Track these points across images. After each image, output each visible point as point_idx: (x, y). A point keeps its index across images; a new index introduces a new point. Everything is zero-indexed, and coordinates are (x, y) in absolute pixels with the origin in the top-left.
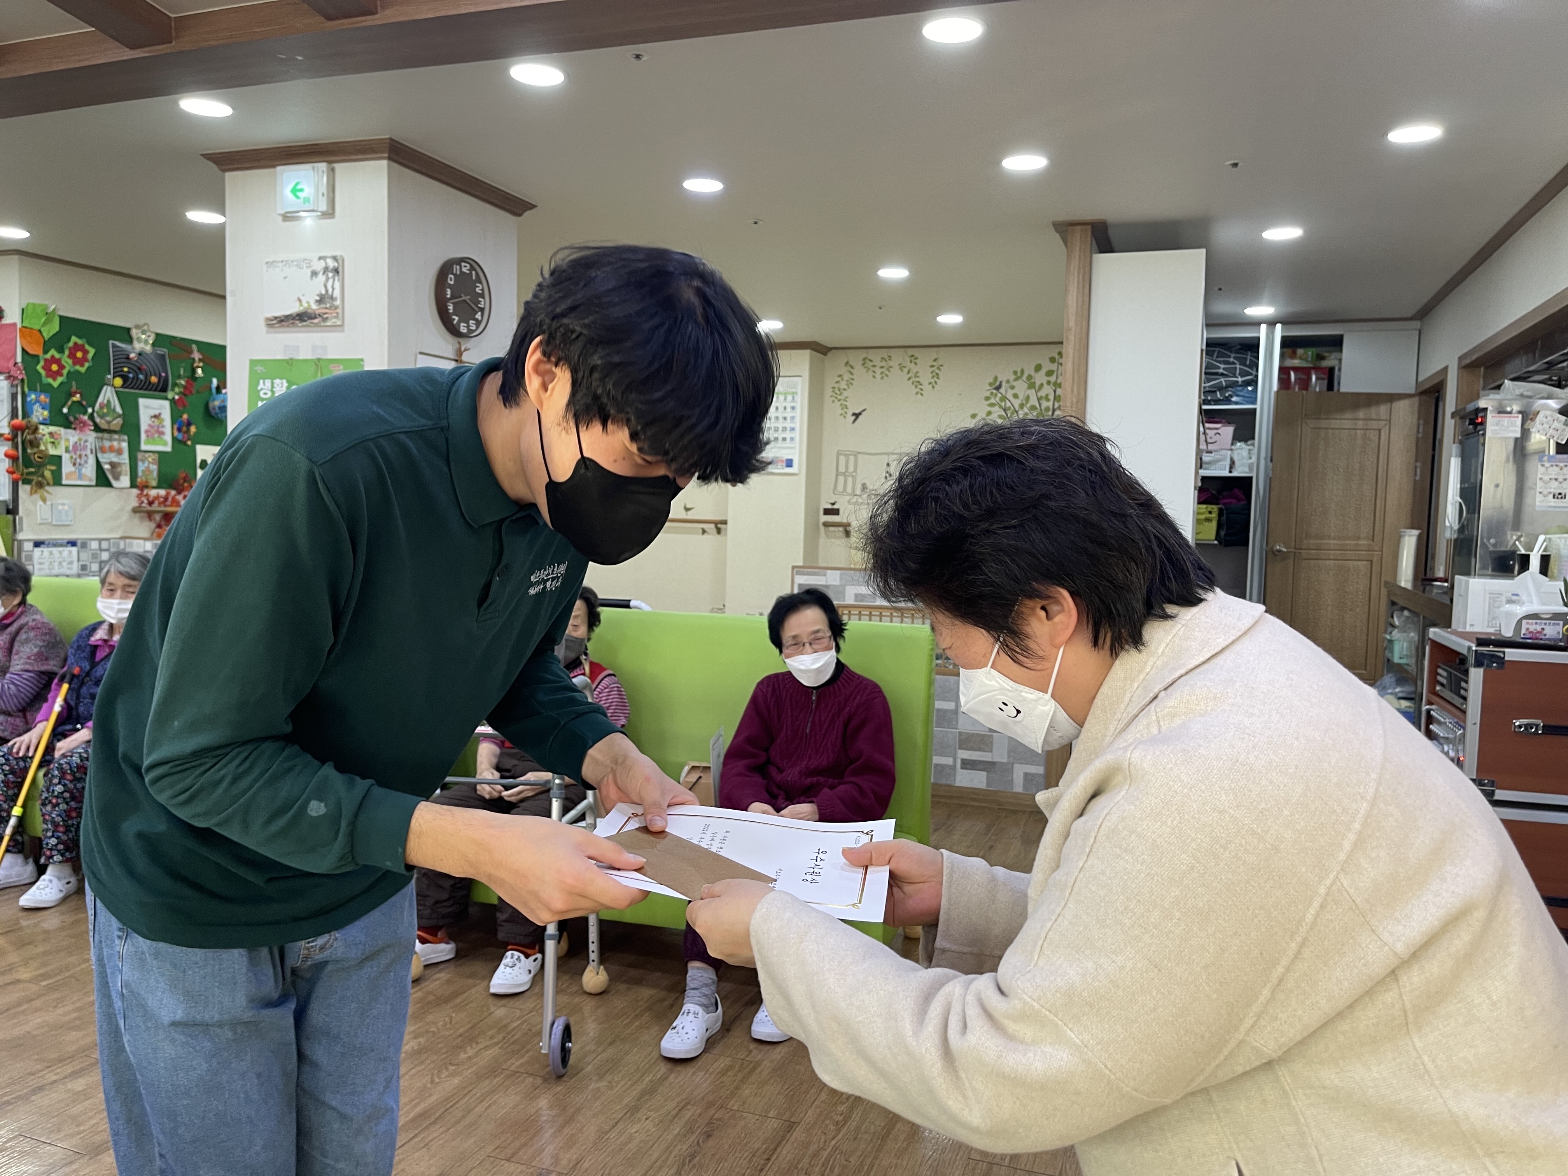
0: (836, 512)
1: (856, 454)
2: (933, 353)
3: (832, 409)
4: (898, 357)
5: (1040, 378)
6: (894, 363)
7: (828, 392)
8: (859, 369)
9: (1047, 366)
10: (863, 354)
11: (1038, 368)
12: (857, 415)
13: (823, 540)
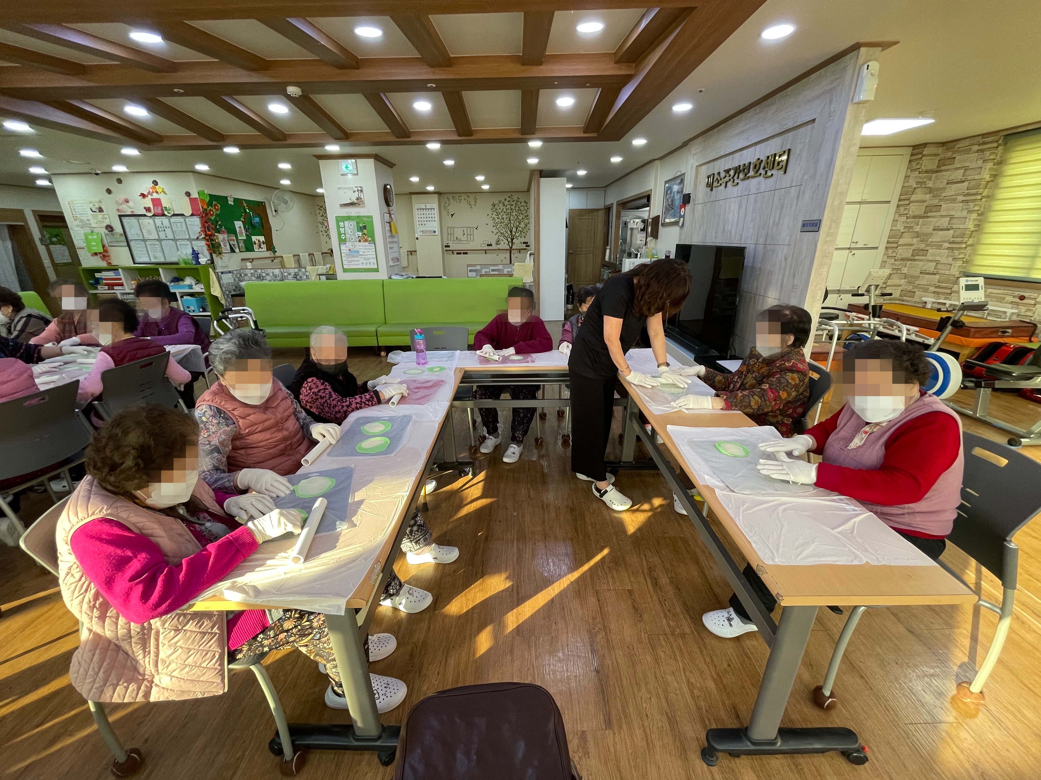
0: (449, 246)
1: (453, 228)
2: (474, 195)
3: (444, 213)
4: (463, 196)
5: (506, 203)
6: (462, 198)
7: (442, 208)
8: (451, 200)
9: (508, 199)
10: (452, 195)
11: (505, 200)
12: (452, 215)
13: (446, 255)
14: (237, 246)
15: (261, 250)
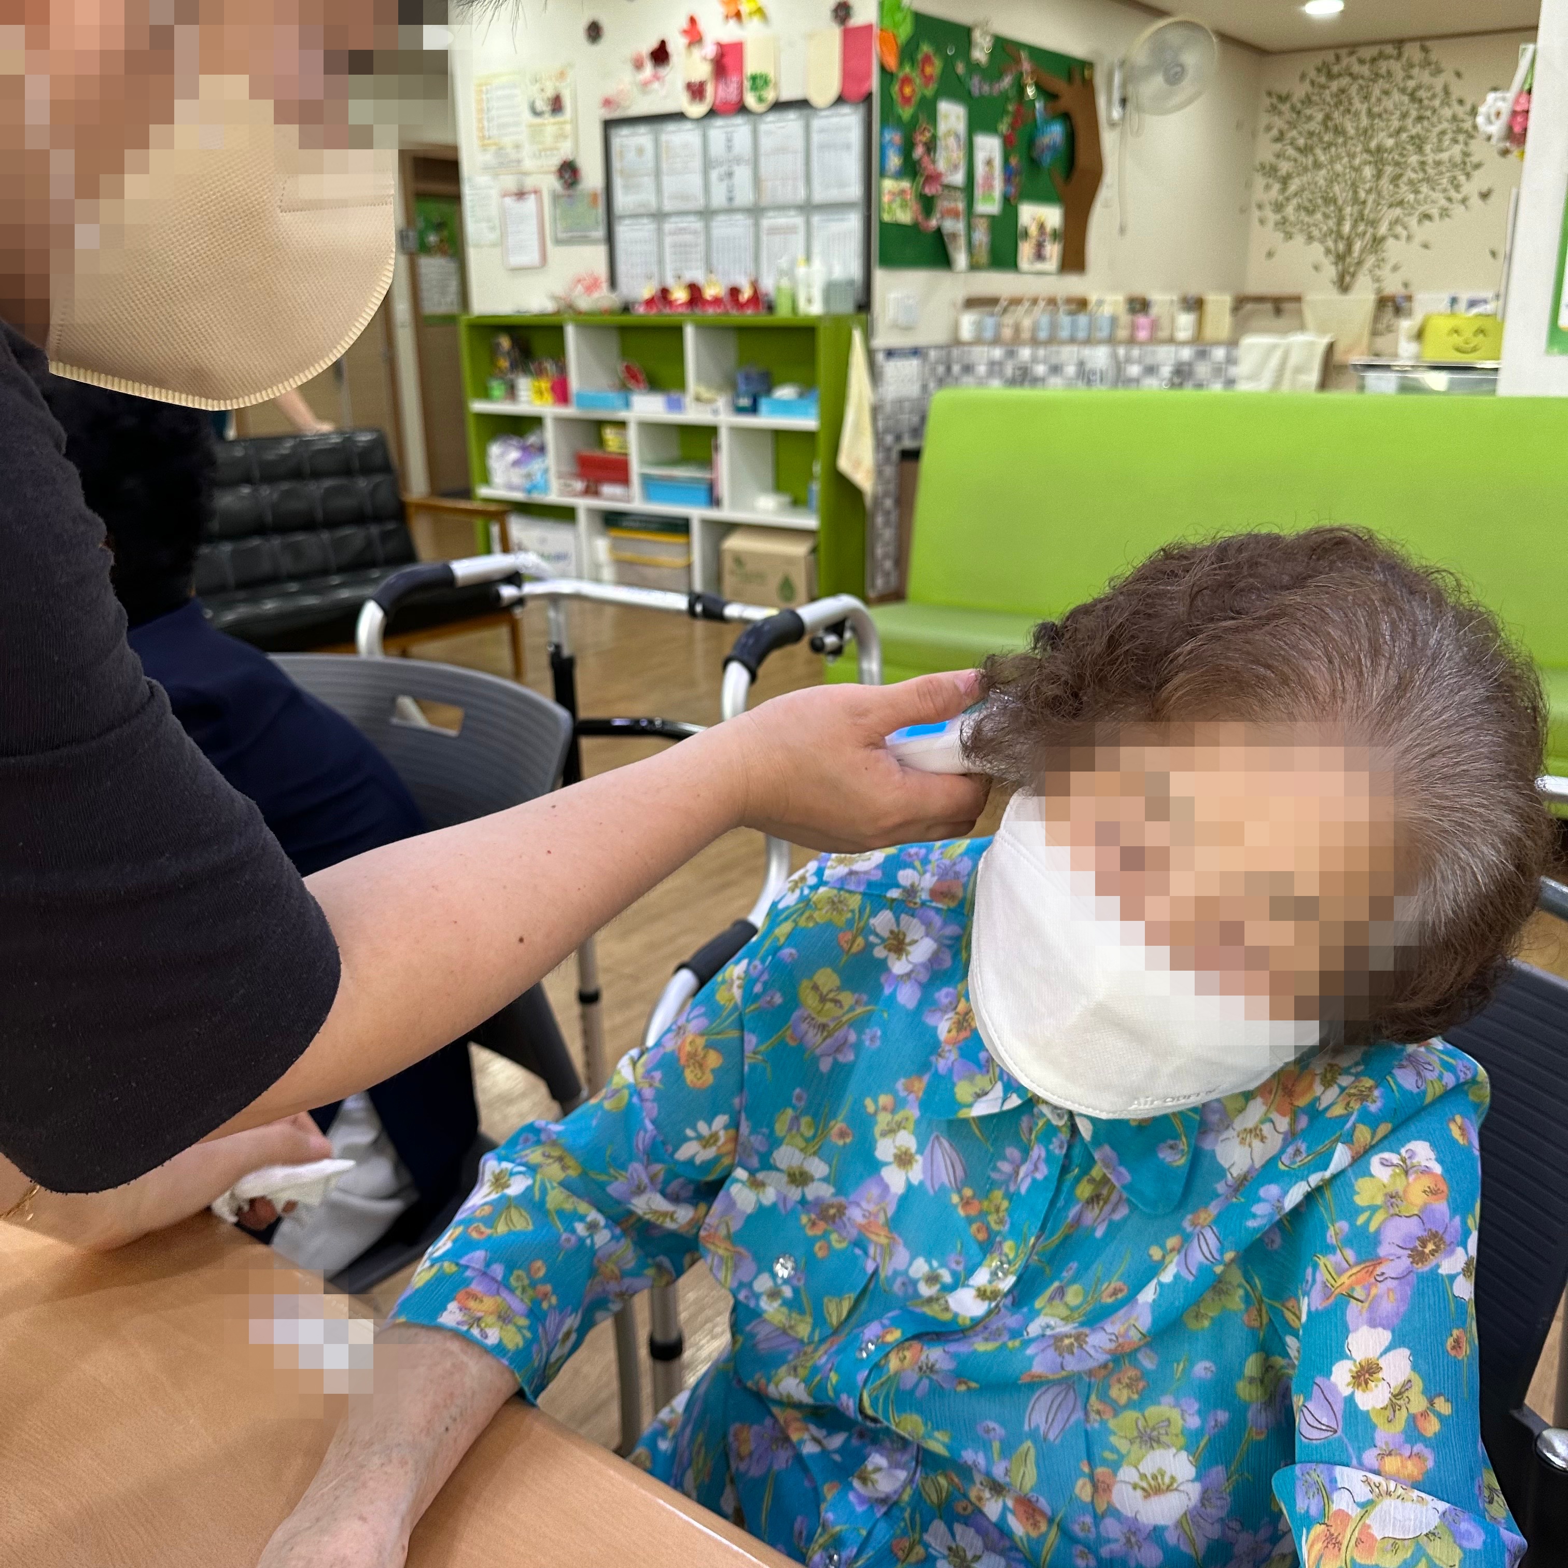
14: (962, 241)
15: (1039, 266)
